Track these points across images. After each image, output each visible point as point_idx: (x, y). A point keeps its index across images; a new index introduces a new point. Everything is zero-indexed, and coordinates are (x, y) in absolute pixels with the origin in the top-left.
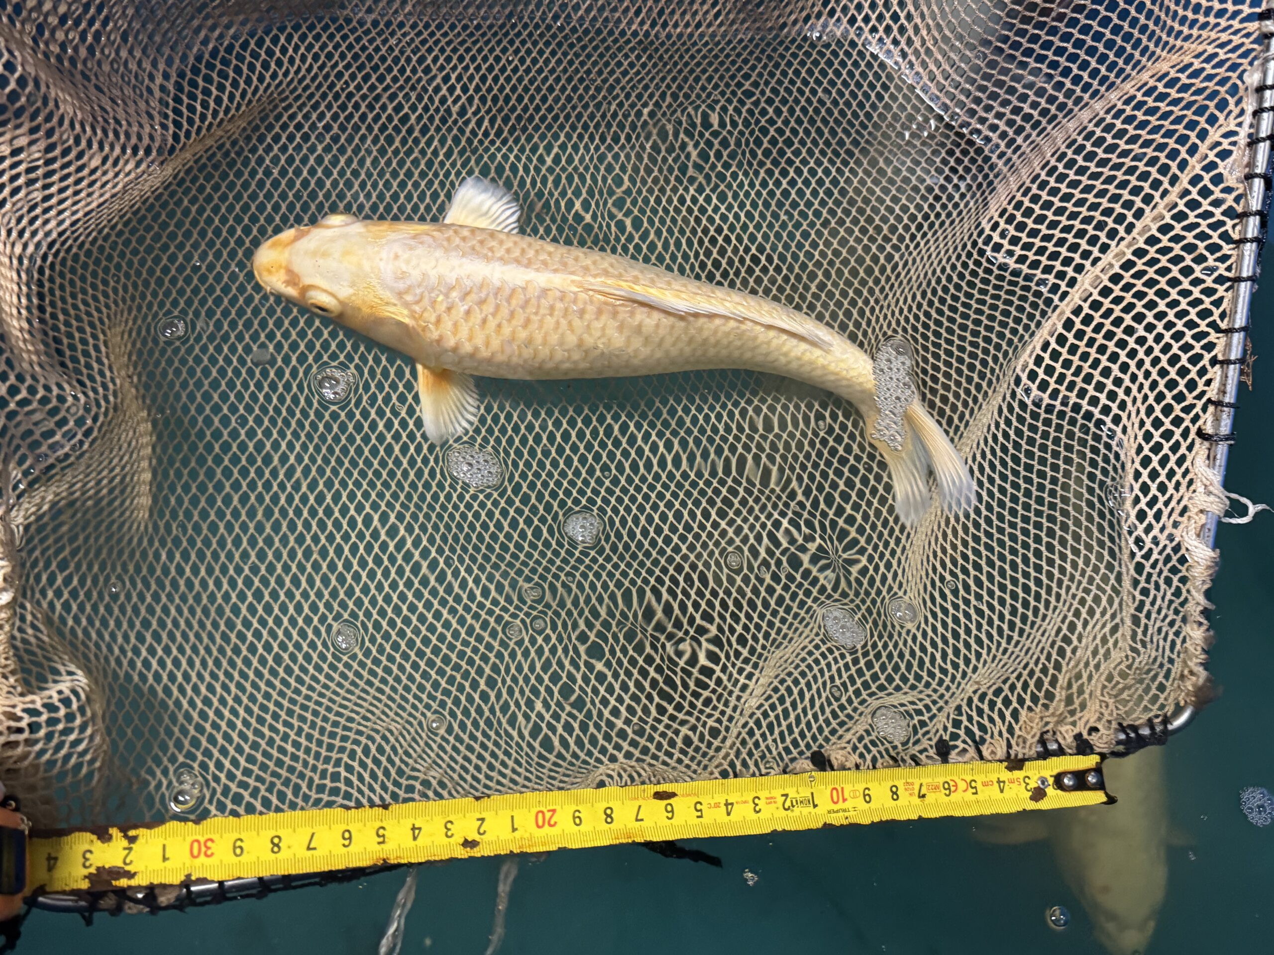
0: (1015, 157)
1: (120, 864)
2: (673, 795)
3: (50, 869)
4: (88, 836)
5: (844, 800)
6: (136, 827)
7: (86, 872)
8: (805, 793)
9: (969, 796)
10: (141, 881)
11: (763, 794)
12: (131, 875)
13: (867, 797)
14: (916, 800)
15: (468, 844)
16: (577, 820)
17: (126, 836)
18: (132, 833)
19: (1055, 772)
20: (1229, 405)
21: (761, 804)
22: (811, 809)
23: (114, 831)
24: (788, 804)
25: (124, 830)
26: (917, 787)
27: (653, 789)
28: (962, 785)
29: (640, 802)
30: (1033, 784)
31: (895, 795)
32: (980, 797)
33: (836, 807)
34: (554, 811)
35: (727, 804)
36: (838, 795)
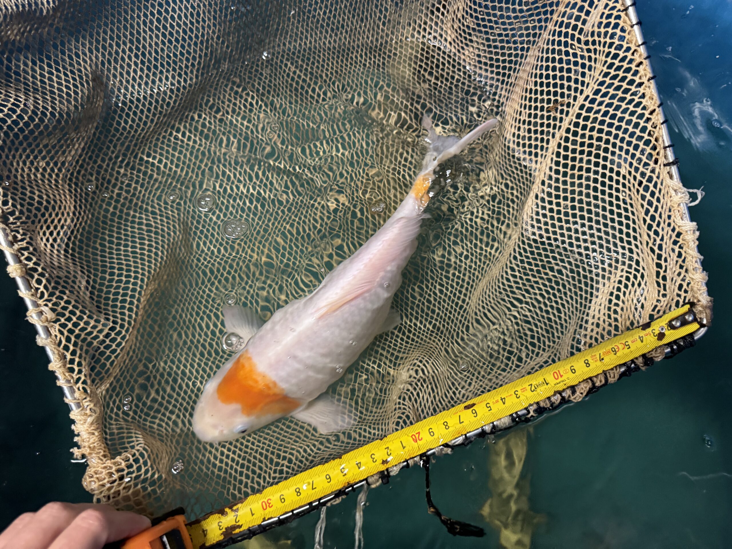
0: (508, 87)
1: (234, 523)
2: (474, 405)
3: (205, 535)
4: (217, 515)
5: (561, 376)
6: (236, 504)
7: (221, 532)
8: (541, 380)
9: (626, 351)
10: (244, 528)
11: (519, 389)
12: (240, 527)
13: (573, 371)
14: (599, 363)
15: (384, 462)
16: (431, 433)
17: (232, 510)
18: (235, 508)
19: (667, 322)
20: (669, 146)
21: (519, 393)
22: (546, 386)
23: (227, 510)
24: (533, 388)
25: (231, 508)
26: (598, 356)
27: (463, 405)
28: (621, 346)
29: (459, 414)
30: (657, 332)
31: (588, 364)
32: (632, 349)
33: (558, 381)
34: (419, 433)
35: (502, 399)
36: (557, 375)
